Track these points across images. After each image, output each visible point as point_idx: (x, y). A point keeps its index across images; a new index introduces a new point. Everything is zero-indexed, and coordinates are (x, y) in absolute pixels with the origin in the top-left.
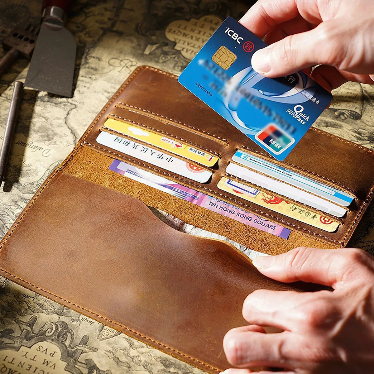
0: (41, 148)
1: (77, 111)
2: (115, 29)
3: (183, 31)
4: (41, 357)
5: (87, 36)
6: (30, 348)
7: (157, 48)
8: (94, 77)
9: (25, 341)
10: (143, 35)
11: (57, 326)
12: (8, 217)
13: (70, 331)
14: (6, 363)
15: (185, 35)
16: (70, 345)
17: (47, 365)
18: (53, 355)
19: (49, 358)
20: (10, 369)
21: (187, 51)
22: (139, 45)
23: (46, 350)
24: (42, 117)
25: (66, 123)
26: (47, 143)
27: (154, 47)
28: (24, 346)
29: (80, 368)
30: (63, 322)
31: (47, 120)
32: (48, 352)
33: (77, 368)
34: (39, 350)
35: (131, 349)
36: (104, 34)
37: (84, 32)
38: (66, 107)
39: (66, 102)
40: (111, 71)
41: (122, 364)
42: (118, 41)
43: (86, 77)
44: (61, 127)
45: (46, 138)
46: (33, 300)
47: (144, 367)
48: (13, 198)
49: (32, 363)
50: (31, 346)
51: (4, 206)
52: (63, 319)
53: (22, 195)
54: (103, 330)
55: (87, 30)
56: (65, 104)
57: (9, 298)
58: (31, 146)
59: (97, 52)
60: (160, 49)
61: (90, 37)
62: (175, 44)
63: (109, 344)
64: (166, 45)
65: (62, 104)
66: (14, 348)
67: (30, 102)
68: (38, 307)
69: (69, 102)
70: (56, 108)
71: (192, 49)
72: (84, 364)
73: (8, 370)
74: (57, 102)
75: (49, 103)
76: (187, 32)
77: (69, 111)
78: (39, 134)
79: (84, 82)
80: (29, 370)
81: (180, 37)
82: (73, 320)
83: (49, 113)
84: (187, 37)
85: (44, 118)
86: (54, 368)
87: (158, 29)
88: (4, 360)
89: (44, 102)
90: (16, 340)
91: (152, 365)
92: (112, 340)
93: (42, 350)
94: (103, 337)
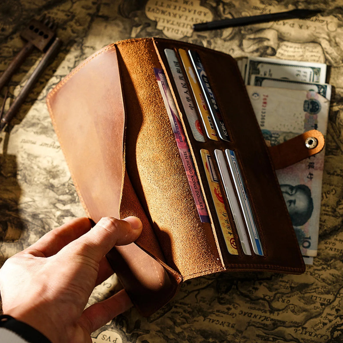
2: (100, 14)
3: (161, 8)
5: (78, 24)
6: (96, 338)
7: (142, 30)
10: (127, 17)
12: (52, 220)
13: (124, 318)
15: (163, 12)
16: (127, 331)
18: (116, 341)
21: (168, 30)
22: (125, 29)
23: (109, 338)
27: (139, 29)
32: (111, 340)
34: (103, 338)
35: (176, 327)
36: (92, 21)
37: (74, 21)
41: (171, 341)
42: (106, 27)
48: (51, 201)
50: (96, 336)
51: (46, 210)
53: (57, 197)
55: (76, 18)
59: (90, 41)
60: (144, 31)
61: (80, 25)
62: (156, 23)
63: (157, 324)
64: (149, 25)
71: (172, 26)
76: (164, 9)
81: (160, 16)
84: (166, 14)
87: (138, 9)
91: (194, 338)
92: (159, 320)
93: (106, 338)
94: (152, 319)
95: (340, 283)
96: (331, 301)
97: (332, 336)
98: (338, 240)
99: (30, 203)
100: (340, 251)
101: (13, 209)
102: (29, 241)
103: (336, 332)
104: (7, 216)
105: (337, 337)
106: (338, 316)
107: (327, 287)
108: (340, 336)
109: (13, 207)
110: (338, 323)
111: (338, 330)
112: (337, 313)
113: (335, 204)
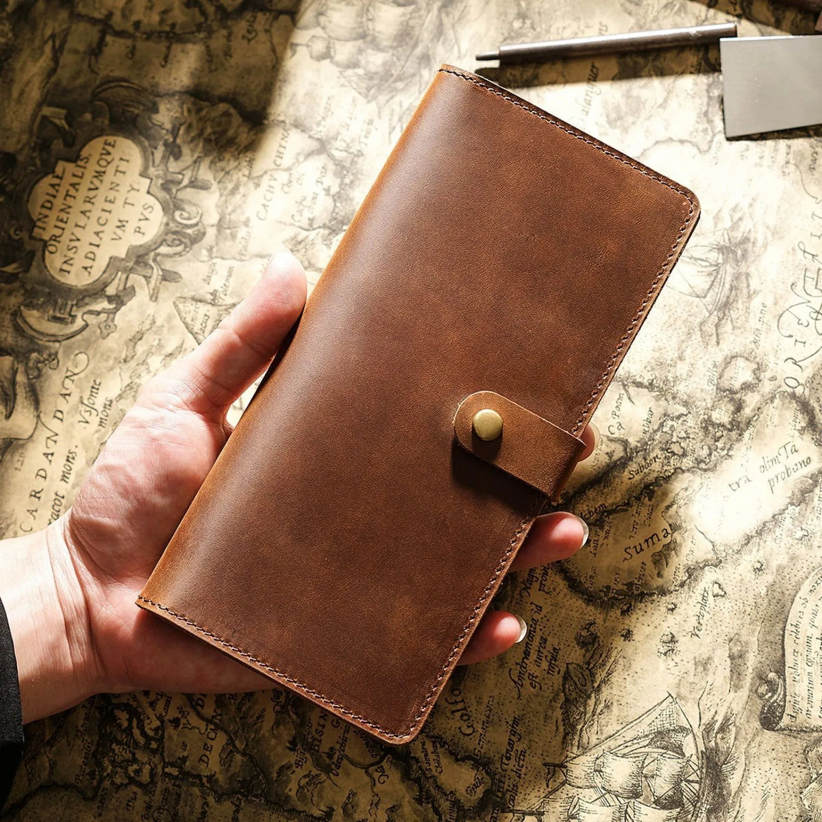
0: (587, 112)
1: (694, 157)
4: (131, 215)
6: (148, 192)
8: (792, 168)
9: (160, 181)
11: (196, 225)
12: (417, 94)
13: (188, 249)
14: (116, 162)
16: (158, 254)
17: (118, 227)
18: (139, 232)
19: (130, 228)
20: (104, 172)
23: (147, 219)
24: (668, 97)
25: (657, 142)
26: (603, 120)
28: (151, 183)
29: (116, 281)
30: (204, 234)
31: (661, 106)
32: (142, 224)
33: (116, 276)
34: (145, 207)
35: (162, 357)
38: (702, 134)
39: (713, 132)
40: (814, 200)
41: (131, 347)
43: (788, 154)
44: (646, 136)
45: (613, 116)
46: (244, 175)
47: (128, 385)
49: (120, 202)
50: (152, 193)
52: (211, 233)
54: (194, 303)
56: (709, 129)
57: (244, 136)
58: (589, 93)
63: (169, 319)
65: (706, 125)
66: (146, 168)
67: (703, 63)
68: (230, 186)
69: (714, 136)
70: (695, 115)
72: (126, 284)
73: (103, 169)
74: (710, 116)
75: (705, 100)
77: (690, 142)
78: (622, 101)
79: (773, 155)
80: (106, 201)
82: (210, 250)
83: (680, 105)
85: (665, 100)
86: (113, 239)
88: (121, 159)
89: (707, 91)
90: (162, 167)
91: (134, 397)
92: (178, 322)
93: (146, 213)
94: (181, 306)
95: (240, 732)
96: (199, 708)
97: (118, 706)
98: (346, 735)
99: (456, 48)
100: (317, 736)
101: (444, 16)
102: (370, 51)
103: (127, 716)
104: (428, 4)
105: (115, 719)
106: (162, 722)
107: (232, 701)
108: (117, 724)
109: (447, 15)
110: (147, 721)
111: (130, 721)
112: (170, 721)
113: (436, 732)
